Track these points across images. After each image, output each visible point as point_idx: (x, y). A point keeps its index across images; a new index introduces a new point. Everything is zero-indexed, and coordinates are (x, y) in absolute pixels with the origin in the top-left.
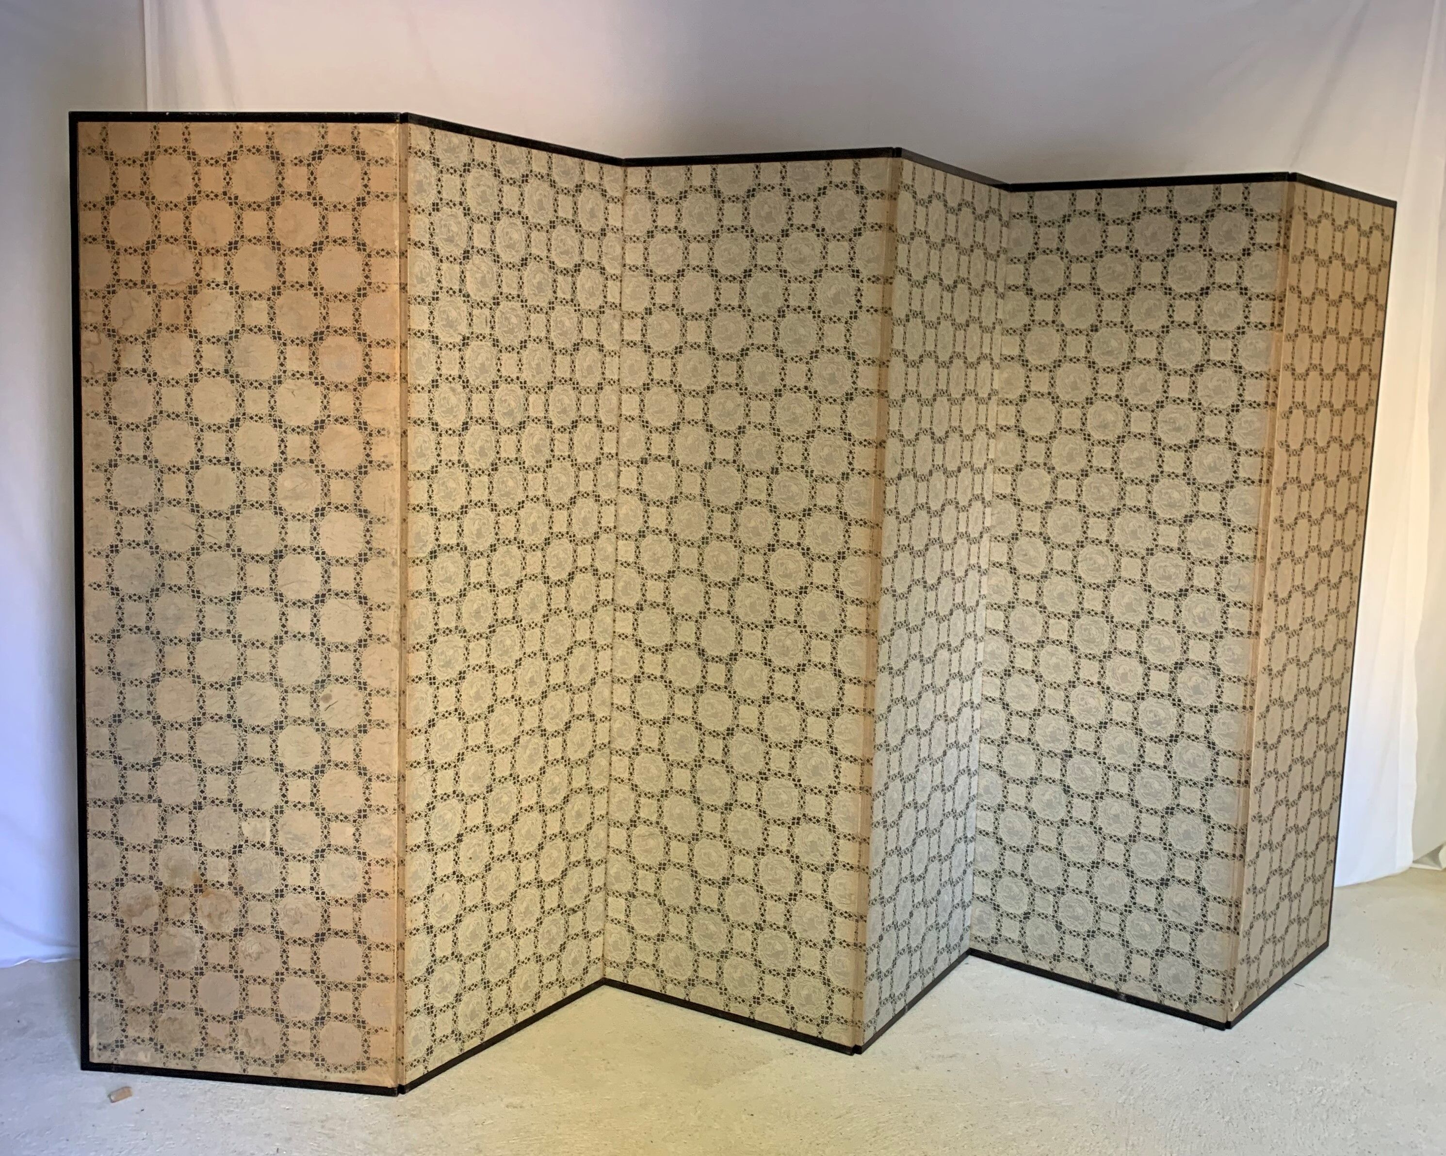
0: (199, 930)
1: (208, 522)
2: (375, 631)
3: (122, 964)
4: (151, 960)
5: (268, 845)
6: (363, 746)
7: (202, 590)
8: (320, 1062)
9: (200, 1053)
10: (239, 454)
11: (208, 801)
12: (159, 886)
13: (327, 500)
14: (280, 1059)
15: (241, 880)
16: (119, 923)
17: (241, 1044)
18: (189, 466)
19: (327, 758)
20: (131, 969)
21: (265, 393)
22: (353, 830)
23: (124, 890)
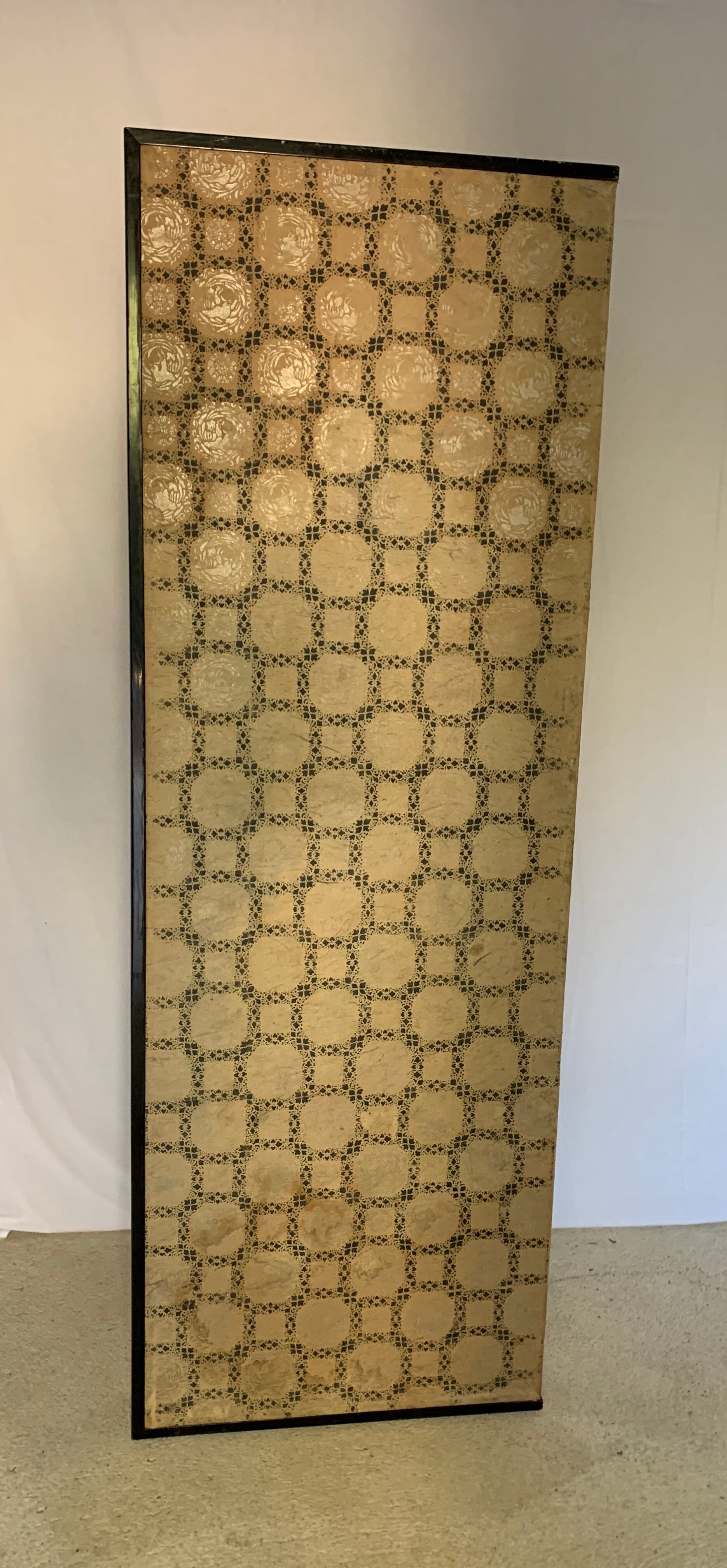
0: (299, 1250)
1: (327, 731)
2: (542, 863)
3: (192, 1305)
4: (233, 1295)
5: (394, 1137)
6: (521, 1005)
7: (316, 819)
8: (449, 1384)
9: (295, 1397)
10: (373, 639)
11: (317, 1090)
12: (245, 1203)
13: (489, 698)
14: (399, 1389)
15: (357, 1183)
16: (190, 1255)
17: (348, 1380)
18: (302, 656)
19: (474, 1023)
20: (205, 1310)
21: (412, 555)
22: (504, 1109)
23: (198, 1214)
